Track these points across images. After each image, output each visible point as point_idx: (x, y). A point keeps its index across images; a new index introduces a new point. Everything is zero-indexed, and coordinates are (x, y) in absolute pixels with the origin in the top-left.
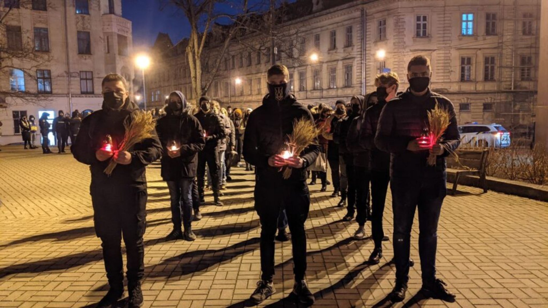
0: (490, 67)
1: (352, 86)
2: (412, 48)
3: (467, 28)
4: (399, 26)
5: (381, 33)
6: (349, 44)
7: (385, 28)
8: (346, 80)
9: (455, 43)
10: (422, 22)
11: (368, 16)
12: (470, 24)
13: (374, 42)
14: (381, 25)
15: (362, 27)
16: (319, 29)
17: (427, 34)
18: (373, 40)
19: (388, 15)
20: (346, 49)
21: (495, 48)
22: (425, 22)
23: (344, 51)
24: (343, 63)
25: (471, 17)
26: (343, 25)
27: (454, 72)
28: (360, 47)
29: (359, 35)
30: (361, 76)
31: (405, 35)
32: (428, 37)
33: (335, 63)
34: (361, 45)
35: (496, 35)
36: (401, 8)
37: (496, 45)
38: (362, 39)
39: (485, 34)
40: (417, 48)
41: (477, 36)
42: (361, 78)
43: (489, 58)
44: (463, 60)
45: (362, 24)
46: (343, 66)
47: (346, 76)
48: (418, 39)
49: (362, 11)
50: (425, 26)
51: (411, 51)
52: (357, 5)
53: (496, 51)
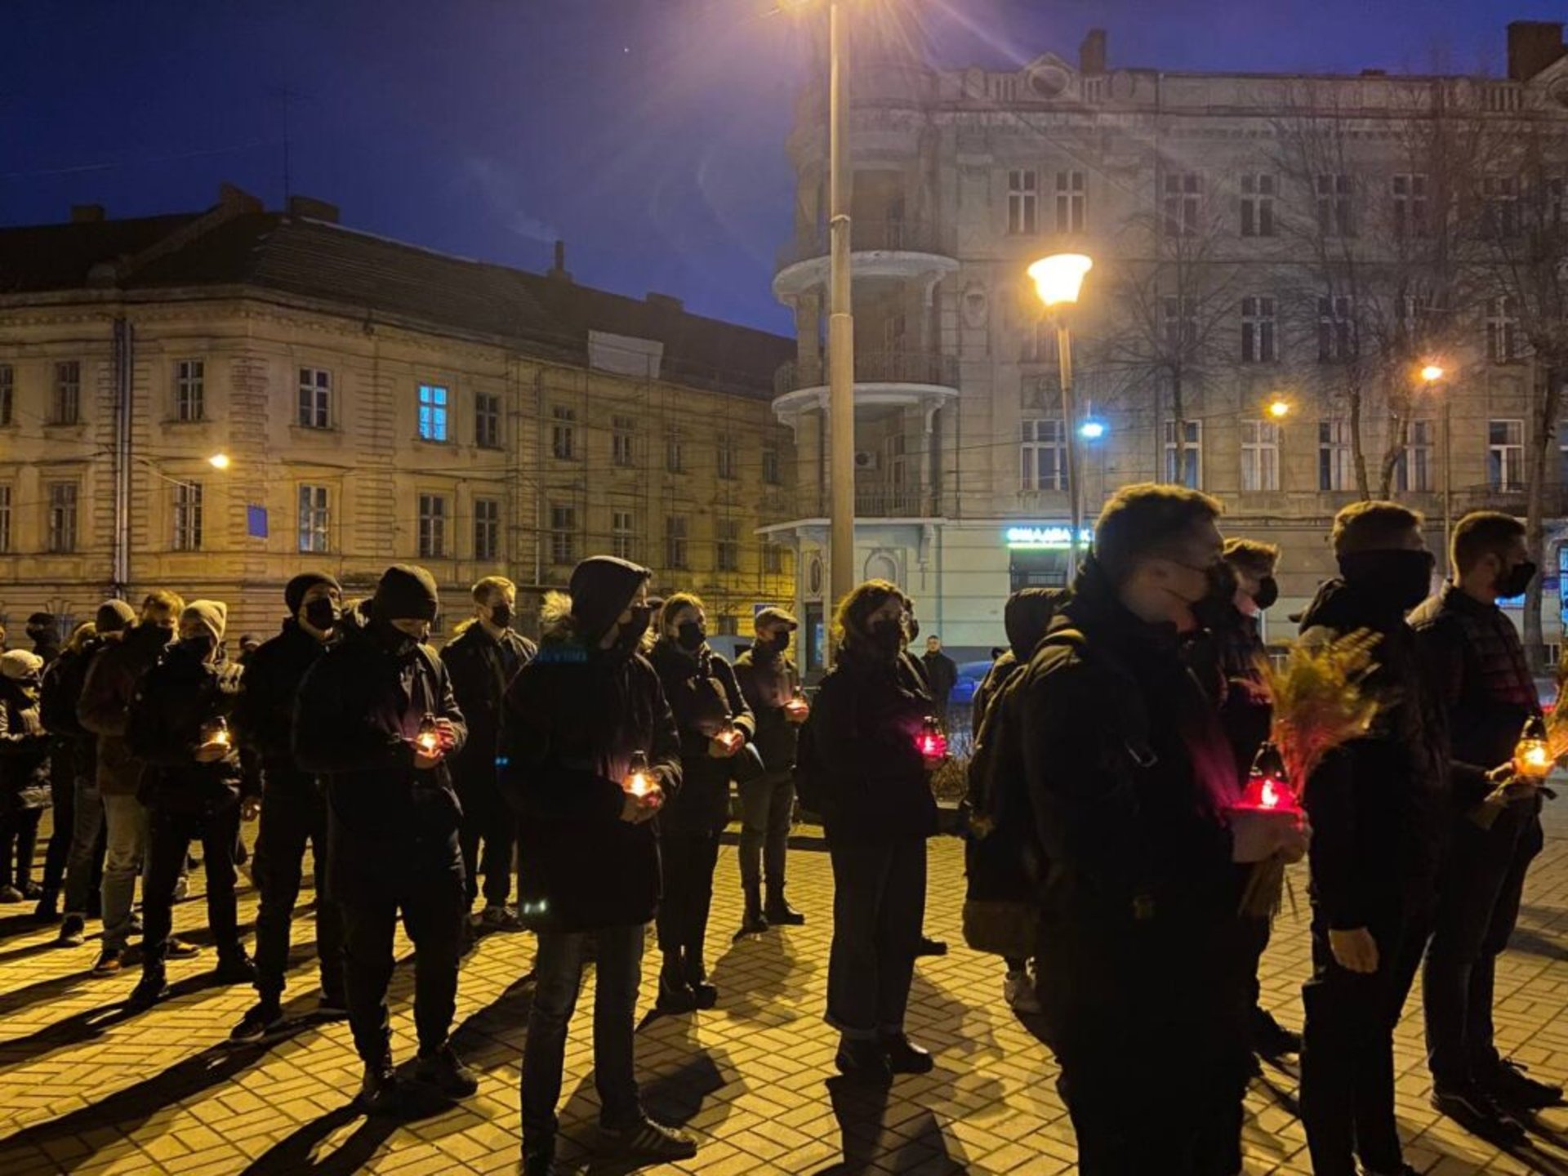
0: (487, 527)
1: (77, 550)
2: (288, 457)
3: (432, 423)
4: (248, 389)
5: (185, 398)
6: (65, 415)
7: (200, 387)
8: (51, 529)
9: (404, 458)
10: (314, 389)
11: (138, 341)
12: (440, 416)
13: (161, 424)
14: (184, 375)
15: (117, 369)
17: (329, 424)
18: (159, 416)
19: (211, 349)
20: (55, 430)
21: (496, 481)
22: (322, 390)
23: (47, 437)
24: (42, 475)
25: (441, 396)
26: (45, 355)
27: (405, 532)
28: (108, 430)
29: (106, 393)
30: (110, 522)
31: (267, 417)
32: (332, 430)
33: (10, 471)
34: (115, 425)
35: (499, 449)
36: (253, 337)
37: (502, 475)
38: (116, 408)
39: (475, 444)
40: (303, 456)
41: (457, 444)
42: (114, 527)
43: (484, 504)
44: (424, 502)
45: (117, 361)
46: (41, 485)
47: (53, 517)
48: (306, 432)
49: (120, 322)
50: (322, 398)
51: (285, 463)
52: (100, 301)
53: (500, 488)
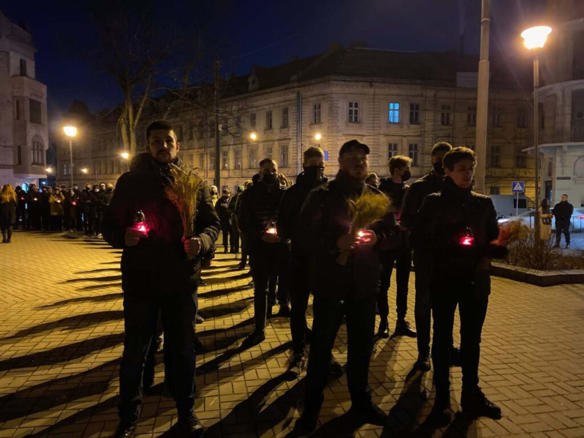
0: (413, 154)
1: (288, 166)
2: (346, 133)
3: (394, 117)
4: (332, 111)
5: (315, 116)
6: (285, 125)
7: (320, 112)
8: (282, 160)
9: (384, 130)
10: (354, 109)
11: (304, 99)
12: (397, 113)
13: (309, 125)
14: (316, 109)
15: (298, 109)
16: (255, 109)
17: (358, 120)
18: (308, 123)
19: (323, 99)
20: (282, 129)
21: (417, 136)
22: (356, 109)
23: (280, 131)
24: (279, 144)
25: (397, 106)
26: (279, 106)
27: (383, 157)
28: (295, 128)
29: (294, 117)
30: (296, 157)
31: (338, 120)
32: (359, 122)
33: (271, 143)
34: (297, 127)
35: (419, 124)
36: (335, 93)
37: (419, 134)
38: (298, 121)
39: (409, 123)
40: (349, 133)
41: (403, 124)
42: (297, 159)
43: (412, 145)
44: (390, 146)
45: (298, 106)
46: (279, 146)
47: (282, 156)
48: (350, 124)
49: (298, 94)
50: (356, 112)
51: (344, 135)
52: (293, 88)
53: (418, 139)
